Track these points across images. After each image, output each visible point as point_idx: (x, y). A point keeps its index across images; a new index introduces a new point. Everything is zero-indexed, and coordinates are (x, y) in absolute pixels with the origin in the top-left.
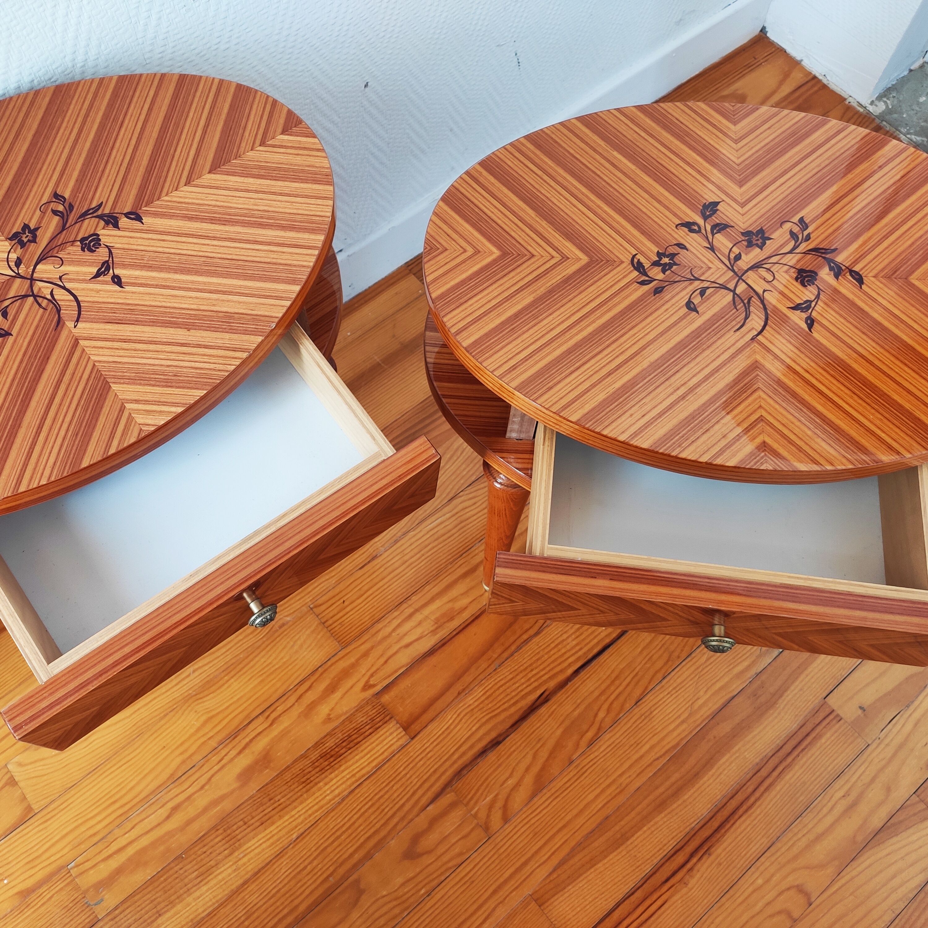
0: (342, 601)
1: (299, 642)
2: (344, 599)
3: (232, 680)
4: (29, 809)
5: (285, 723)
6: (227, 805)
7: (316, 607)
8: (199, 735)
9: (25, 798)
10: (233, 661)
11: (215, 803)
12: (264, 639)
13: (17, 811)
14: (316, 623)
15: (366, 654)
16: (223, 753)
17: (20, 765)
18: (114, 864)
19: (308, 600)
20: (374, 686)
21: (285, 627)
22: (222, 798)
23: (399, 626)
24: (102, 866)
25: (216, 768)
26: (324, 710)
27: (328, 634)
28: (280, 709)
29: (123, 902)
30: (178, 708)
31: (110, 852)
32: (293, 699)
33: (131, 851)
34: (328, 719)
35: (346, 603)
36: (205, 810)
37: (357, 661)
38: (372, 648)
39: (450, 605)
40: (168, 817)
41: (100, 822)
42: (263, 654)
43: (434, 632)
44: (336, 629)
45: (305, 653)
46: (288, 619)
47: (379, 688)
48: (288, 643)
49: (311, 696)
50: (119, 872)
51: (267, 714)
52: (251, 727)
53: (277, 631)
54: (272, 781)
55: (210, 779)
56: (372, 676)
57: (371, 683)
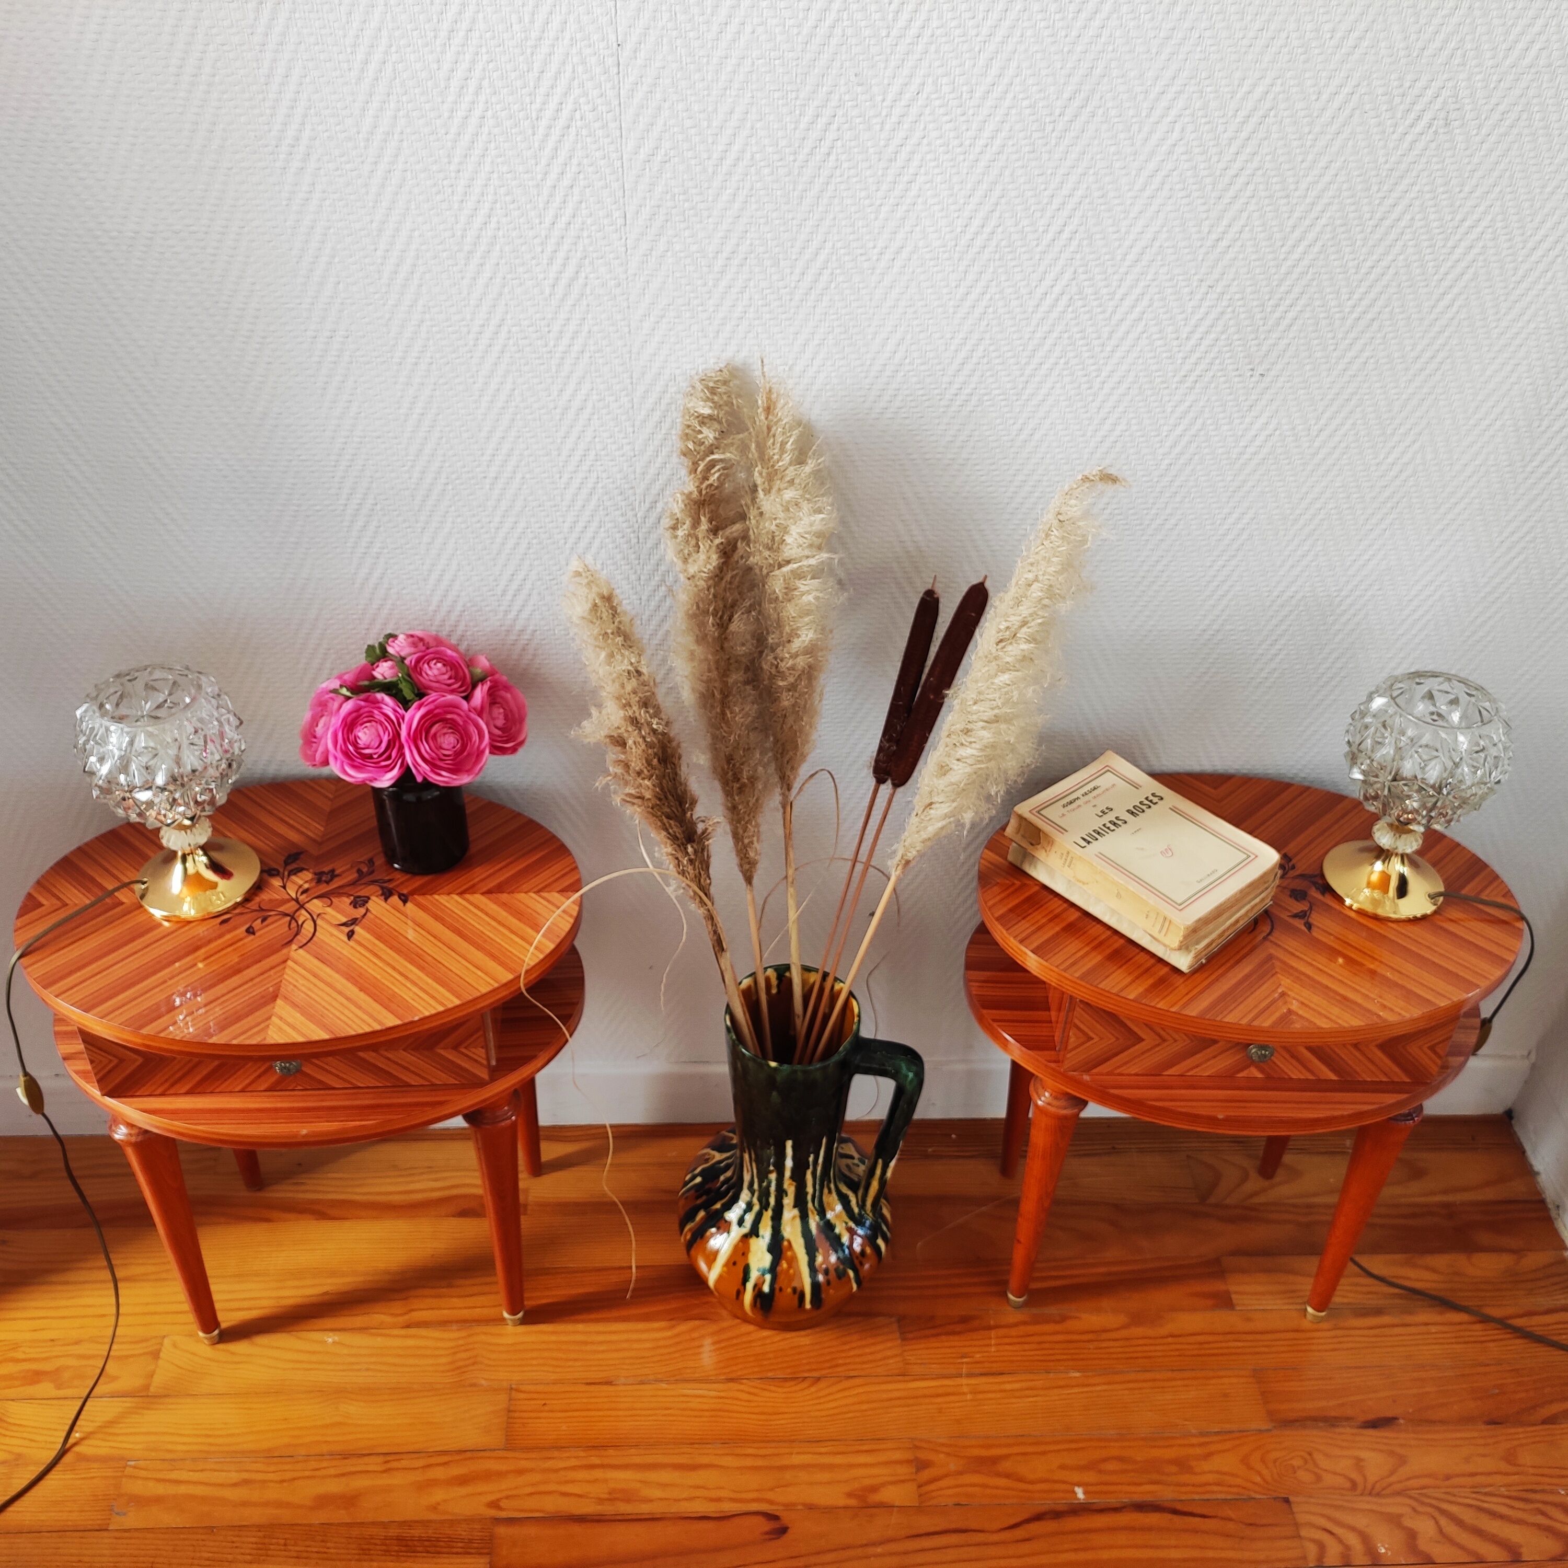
0: (545, 1402)
1: (472, 1413)
2: (548, 1402)
3: (390, 1403)
4: (147, 1387)
5: (396, 1480)
6: (286, 1516)
7: (516, 1389)
8: (321, 1431)
9: (152, 1376)
10: (406, 1385)
11: (279, 1504)
12: (447, 1386)
13: (138, 1382)
14: (504, 1406)
15: (520, 1472)
16: (325, 1464)
17: (175, 1345)
18: (160, 1490)
19: (516, 1378)
20: (500, 1508)
21: (474, 1389)
22: (287, 1505)
23: (573, 1468)
24: (151, 1484)
25: (307, 1473)
26: (439, 1495)
27: (505, 1426)
28: (404, 1463)
29: (137, 1530)
30: (327, 1393)
31: (168, 1477)
32: (421, 1463)
33: (182, 1489)
34: (434, 1508)
35: (546, 1408)
36: (266, 1504)
37: (508, 1472)
38: (532, 1470)
39: (638, 1486)
40: (235, 1485)
41: (184, 1444)
42: (434, 1398)
43: (600, 1501)
44: (517, 1426)
45: (469, 1428)
46: (483, 1382)
47: (503, 1514)
48: (464, 1405)
49: (439, 1473)
50: (158, 1500)
51: (389, 1458)
52: (366, 1459)
53: (464, 1386)
54: (339, 1525)
55: (294, 1479)
56: (507, 1497)
57: (502, 1504)
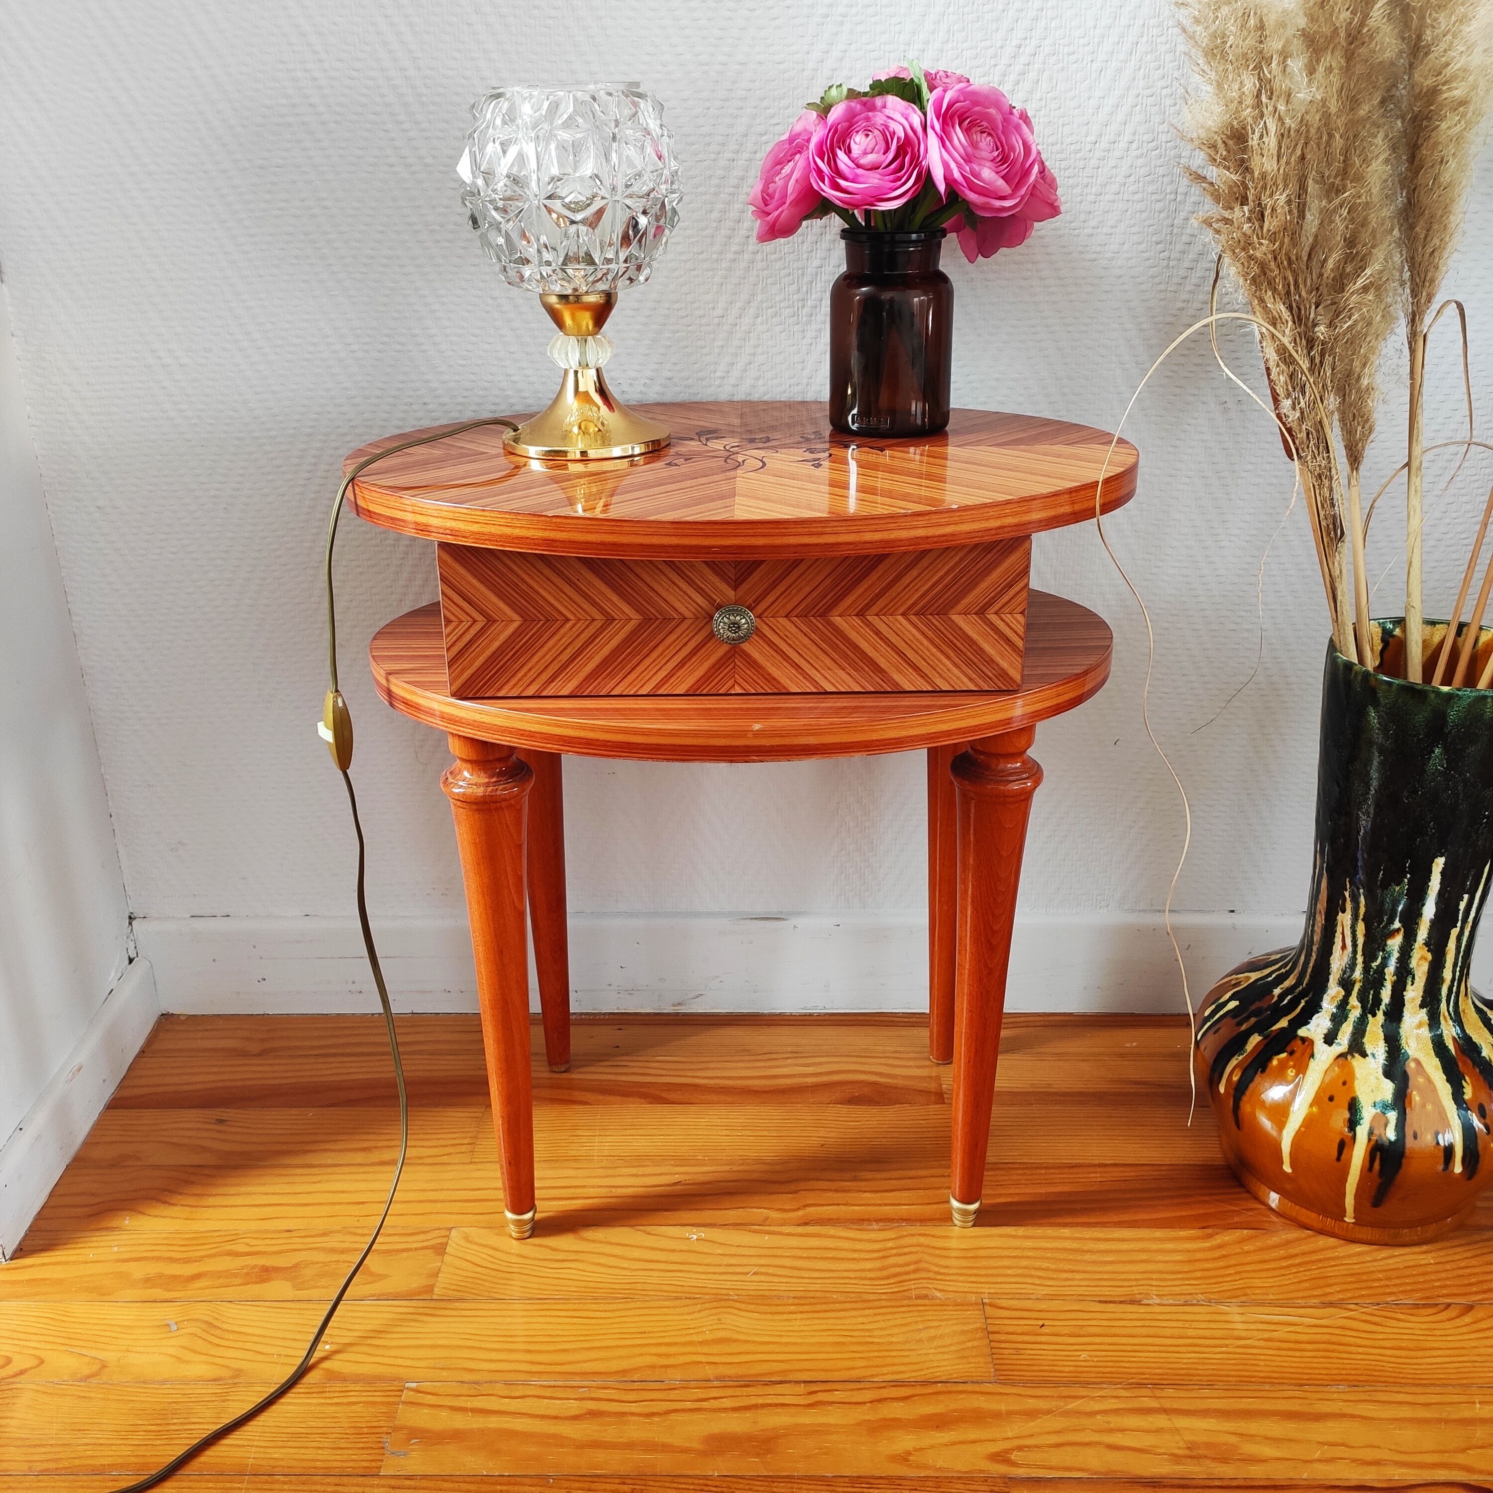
0: (1041, 1323)
1: (933, 1332)
2: (1046, 1323)
3: (799, 1316)
4: (430, 1289)
5: (832, 1417)
6: (663, 1463)
7: (991, 1305)
8: (699, 1349)
9: (436, 1275)
10: (818, 1294)
11: (650, 1447)
12: (884, 1297)
13: (415, 1283)
14: (978, 1325)
15: (1032, 1414)
16: (714, 1393)
17: (467, 1239)
18: (460, 1422)
19: (987, 1291)
20: (1014, 1464)
21: (926, 1302)
22: (665, 1448)
23: (1116, 1411)
24: (444, 1414)
25: (688, 1405)
26: (906, 1442)
27: (987, 1351)
28: (838, 1396)
29: (424, 1477)
30: (700, 1301)
31: (469, 1405)
32: (868, 1396)
33: (493, 1422)
34: (904, 1458)
35: (1045, 1330)
36: (630, 1446)
37: (1010, 1413)
38: (1049, 1412)
39: (1233, 1439)
40: (575, 1418)
41: (491, 1361)
42: (867, 1312)
43: (1176, 1458)
44: (1006, 1352)
45: (932, 1351)
46: (939, 1294)
47: (1021, 1472)
48: (916, 1322)
49: (898, 1410)
50: (457, 1436)
51: (814, 1388)
52: (779, 1389)
53: (910, 1298)
54: (752, 1478)
55: (668, 1412)
56: (1020, 1448)
57: (1013, 1457)
